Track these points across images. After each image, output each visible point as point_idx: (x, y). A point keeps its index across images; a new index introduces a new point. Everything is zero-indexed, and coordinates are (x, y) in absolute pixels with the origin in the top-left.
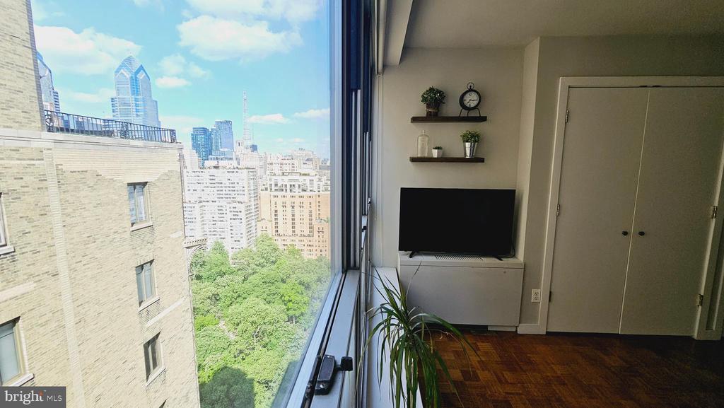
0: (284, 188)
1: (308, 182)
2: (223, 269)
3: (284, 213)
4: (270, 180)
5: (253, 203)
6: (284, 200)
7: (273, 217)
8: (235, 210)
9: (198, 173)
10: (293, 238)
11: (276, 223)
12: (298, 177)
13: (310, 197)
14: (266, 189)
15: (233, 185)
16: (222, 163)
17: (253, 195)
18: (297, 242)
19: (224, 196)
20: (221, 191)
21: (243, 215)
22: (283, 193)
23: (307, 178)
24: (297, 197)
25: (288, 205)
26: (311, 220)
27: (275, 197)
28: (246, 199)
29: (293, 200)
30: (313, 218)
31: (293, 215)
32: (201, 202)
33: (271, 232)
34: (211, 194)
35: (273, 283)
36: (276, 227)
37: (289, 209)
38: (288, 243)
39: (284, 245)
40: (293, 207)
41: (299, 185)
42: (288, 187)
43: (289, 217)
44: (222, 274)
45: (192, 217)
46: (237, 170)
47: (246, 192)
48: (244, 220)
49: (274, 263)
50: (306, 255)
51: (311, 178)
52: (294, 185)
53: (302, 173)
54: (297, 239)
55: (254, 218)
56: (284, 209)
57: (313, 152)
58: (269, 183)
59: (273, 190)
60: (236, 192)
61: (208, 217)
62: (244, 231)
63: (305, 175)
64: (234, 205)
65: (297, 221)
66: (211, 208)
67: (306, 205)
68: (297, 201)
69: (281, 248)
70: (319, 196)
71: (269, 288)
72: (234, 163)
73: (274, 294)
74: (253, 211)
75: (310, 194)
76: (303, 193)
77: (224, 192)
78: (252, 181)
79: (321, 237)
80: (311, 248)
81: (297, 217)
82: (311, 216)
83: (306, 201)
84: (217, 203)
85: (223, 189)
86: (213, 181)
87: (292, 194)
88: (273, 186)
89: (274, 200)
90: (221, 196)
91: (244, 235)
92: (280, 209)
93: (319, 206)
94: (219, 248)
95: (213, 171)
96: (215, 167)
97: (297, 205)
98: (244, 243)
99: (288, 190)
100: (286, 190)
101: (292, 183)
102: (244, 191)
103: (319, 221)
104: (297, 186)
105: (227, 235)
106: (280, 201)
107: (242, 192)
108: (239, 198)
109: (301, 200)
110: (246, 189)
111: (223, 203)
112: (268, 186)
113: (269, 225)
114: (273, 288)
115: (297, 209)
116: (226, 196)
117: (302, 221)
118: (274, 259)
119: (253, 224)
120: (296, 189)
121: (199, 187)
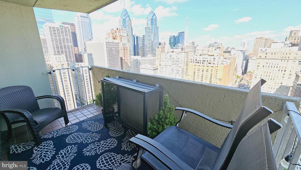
0: (200, 62)
1: (212, 59)
3: (198, 73)
4: (194, 58)
5: (185, 68)
6: (199, 67)
7: (193, 75)
8: (177, 70)
9: (166, 54)
11: (194, 77)
12: (207, 56)
13: (212, 67)
14: (192, 62)
15: (178, 60)
16: (175, 50)
17: (186, 64)
19: (174, 64)
21: (180, 72)
22: (199, 64)
23: (212, 57)
24: (205, 66)
25: (201, 70)
27: (195, 65)
28: (182, 66)
29: (203, 67)
30: (212, 77)
31: (202, 75)
32: (166, 66)
34: (169, 63)
36: (194, 79)
37: (201, 71)
40: (203, 71)
41: (207, 61)
42: (202, 61)
43: (200, 76)
45: (162, 71)
46: (180, 53)
47: (183, 63)
48: (181, 75)
51: (214, 57)
52: (205, 61)
53: (210, 55)
55: (185, 74)
56: (199, 71)
57: (222, 44)
58: (193, 59)
59: (195, 62)
60: (179, 63)
63: (211, 55)
64: (178, 68)
65: (204, 78)
66: (169, 68)
67: (210, 71)
68: (205, 68)
70: (217, 67)
72: (180, 50)
74: (185, 71)
75: (213, 65)
76: (209, 65)
77: (174, 62)
78: (186, 58)
81: (204, 76)
82: (211, 76)
83: (210, 69)
84: (171, 67)
85: (174, 61)
86: (171, 58)
87: (203, 65)
88: (195, 60)
89: (194, 67)
92: (196, 71)
93: (217, 72)
95: (172, 54)
96: (172, 52)
97: (205, 70)
100: (201, 63)
101: (204, 60)
103: (216, 79)
104: (206, 61)
106: (197, 67)
107: (181, 63)
108: (180, 65)
109: (207, 68)
111: (174, 66)
113: (191, 78)
115: (205, 72)
116: (175, 64)
117: (206, 78)
119: (184, 77)
120: (206, 63)
121: (166, 60)
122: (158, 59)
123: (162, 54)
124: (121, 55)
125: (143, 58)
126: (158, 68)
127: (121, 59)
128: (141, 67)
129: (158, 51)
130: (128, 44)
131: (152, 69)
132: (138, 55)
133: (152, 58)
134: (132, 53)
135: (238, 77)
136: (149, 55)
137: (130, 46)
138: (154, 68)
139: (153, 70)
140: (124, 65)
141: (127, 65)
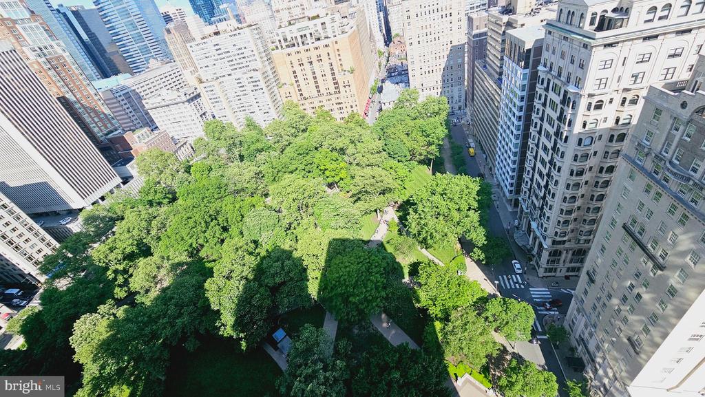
0: (295, 42)
1: (319, 27)
2: (260, 146)
3: (304, 72)
4: (278, 35)
5: (268, 68)
6: (299, 56)
7: (294, 80)
8: (252, 80)
9: (202, 46)
10: (320, 99)
11: (299, 86)
12: (306, 23)
13: (326, 46)
14: (277, 48)
15: (241, 51)
16: (221, 26)
17: (265, 59)
18: (325, 103)
19: (237, 66)
20: (232, 61)
21: (262, 84)
22: (295, 49)
23: (318, 22)
24: (312, 49)
25: (305, 61)
26: (333, 74)
27: (289, 55)
28: (258, 65)
29: (308, 54)
30: (336, 71)
31: (314, 73)
32: (217, 78)
33: (295, 98)
34: (223, 67)
35: (307, 153)
36: (300, 90)
37: (307, 66)
38: (316, 104)
39: (313, 108)
40: (311, 63)
41: (311, 34)
42: (299, 39)
43: (310, 76)
44: (260, 151)
45: (215, 96)
46: (238, 31)
47: (257, 57)
48: (265, 90)
49: (305, 131)
50: (336, 115)
51: (322, 21)
52: (305, 36)
53: (310, 16)
54: (324, 98)
55: (274, 84)
56: (302, 67)
58: (277, 39)
59: (284, 47)
60: (247, 59)
61: (231, 95)
62: (269, 101)
63: (314, 18)
64: (250, 74)
65: (320, 79)
66: (230, 82)
67: (325, 57)
68: (313, 54)
69: (310, 112)
70: (336, 42)
71: (305, 158)
72: (234, 23)
73: (311, 164)
74: (272, 76)
75: (326, 41)
76: (317, 44)
77: (234, 62)
78: (259, 41)
79: (348, 91)
80: (340, 106)
81: (318, 74)
82: (332, 69)
83: (323, 52)
84: (233, 77)
85: (233, 58)
86: (219, 52)
87: (305, 47)
88: (282, 41)
89: (288, 59)
90: (234, 67)
91: (271, 106)
92: (297, 69)
93: (339, 55)
94: (251, 125)
95: (216, 39)
96: (216, 34)
97: (314, 59)
98: (273, 114)
99: (300, 44)
100: (298, 44)
101: (302, 33)
102: (254, 55)
103: (343, 73)
104: (308, 36)
105: (255, 108)
106: (294, 58)
107: (253, 58)
108: (253, 65)
109: (318, 52)
110: (255, 52)
111: (238, 74)
112: (278, 43)
113: (292, 91)
114: (308, 157)
115: (315, 64)
116: (240, 66)
117: (324, 78)
118: (304, 127)
119: (276, 92)
120: (309, 40)
121: (209, 62)
122: (185, 68)
123: (190, 49)
124: (55, 90)
125: (139, 78)
126: (198, 91)
127: (64, 101)
128: (147, 107)
129: (174, 42)
130: (53, 43)
131: (184, 99)
132: (116, 73)
133: (167, 68)
134: (91, 70)
135: (381, 54)
136: (151, 61)
137: (66, 49)
138: (188, 97)
139: (188, 101)
140: (88, 120)
141: (98, 116)
